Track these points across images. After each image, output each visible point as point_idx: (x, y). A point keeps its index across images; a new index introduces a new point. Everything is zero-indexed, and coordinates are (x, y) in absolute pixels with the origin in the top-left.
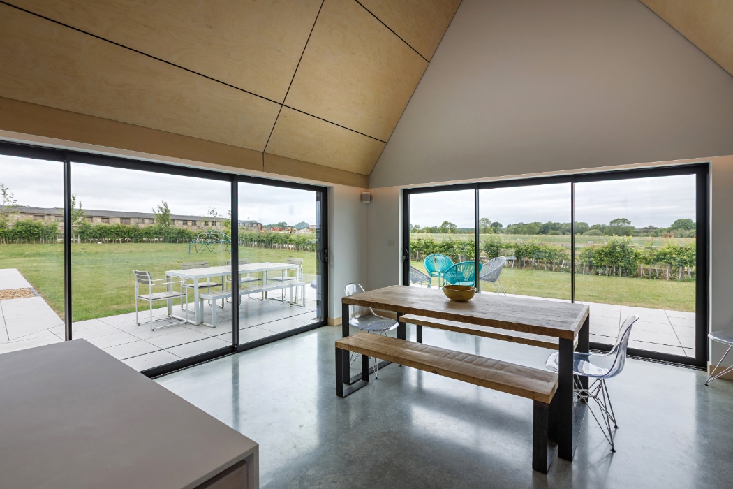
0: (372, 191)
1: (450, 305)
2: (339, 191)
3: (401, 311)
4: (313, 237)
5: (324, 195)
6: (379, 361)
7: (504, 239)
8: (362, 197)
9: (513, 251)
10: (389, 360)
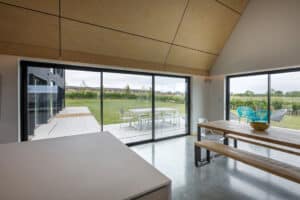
0: (211, 78)
1: (254, 132)
2: (195, 78)
3: (226, 132)
4: (184, 97)
5: (188, 80)
6: (215, 153)
7: (285, 99)
8: (206, 81)
9: (291, 106)
10: (220, 154)
